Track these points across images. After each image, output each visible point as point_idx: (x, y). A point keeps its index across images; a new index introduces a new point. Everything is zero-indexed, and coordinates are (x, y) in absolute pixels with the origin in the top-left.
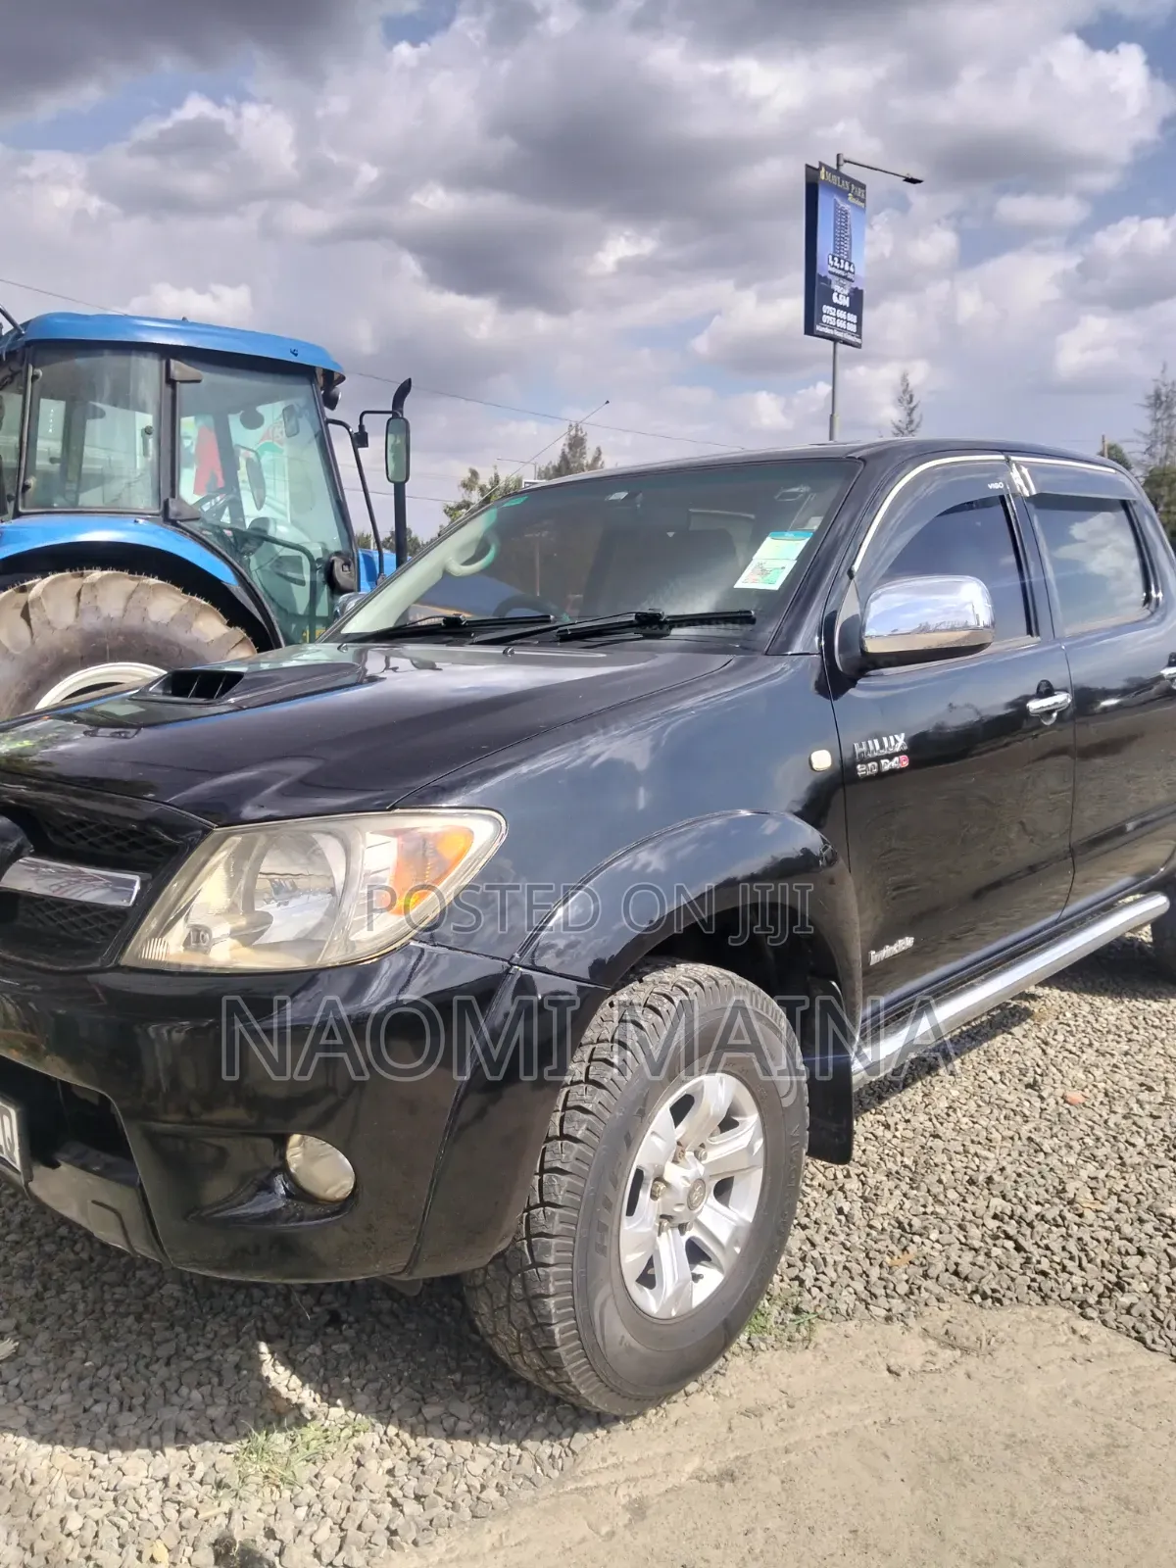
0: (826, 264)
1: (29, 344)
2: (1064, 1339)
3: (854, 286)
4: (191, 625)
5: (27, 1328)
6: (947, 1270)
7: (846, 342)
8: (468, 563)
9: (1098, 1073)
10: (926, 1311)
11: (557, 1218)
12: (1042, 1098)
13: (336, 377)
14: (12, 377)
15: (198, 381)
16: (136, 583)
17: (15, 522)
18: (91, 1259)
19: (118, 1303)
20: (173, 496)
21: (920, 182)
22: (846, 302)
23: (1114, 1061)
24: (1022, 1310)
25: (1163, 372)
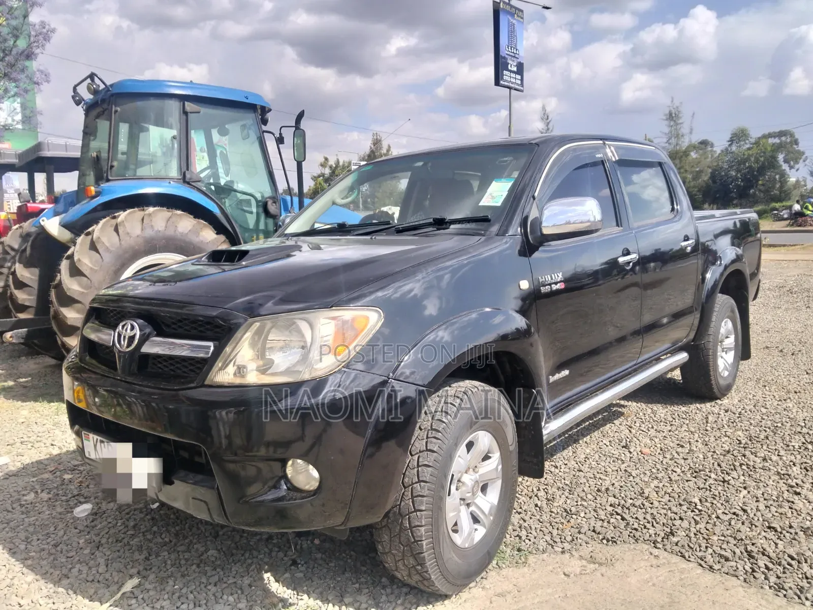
0: (504, 51)
1: (112, 95)
2: (647, 557)
3: (519, 60)
4: (199, 234)
5: (144, 573)
6: (589, 530)
7: (516, 89)
8: (343, 199)
9: (657, 440)
10: (581, 548)
12: (630, 452)
13: (267, 109)
14: (103, 112)
15: (199, 112)
16: (170, 214)
17: (108, 184)
18: (171, 541)
19: (187, 560)
20: (188, 169)
21: (550, 8)
22: (515, 69)
23: (664, 434)
24: (626, 546)
25: (672, 101)
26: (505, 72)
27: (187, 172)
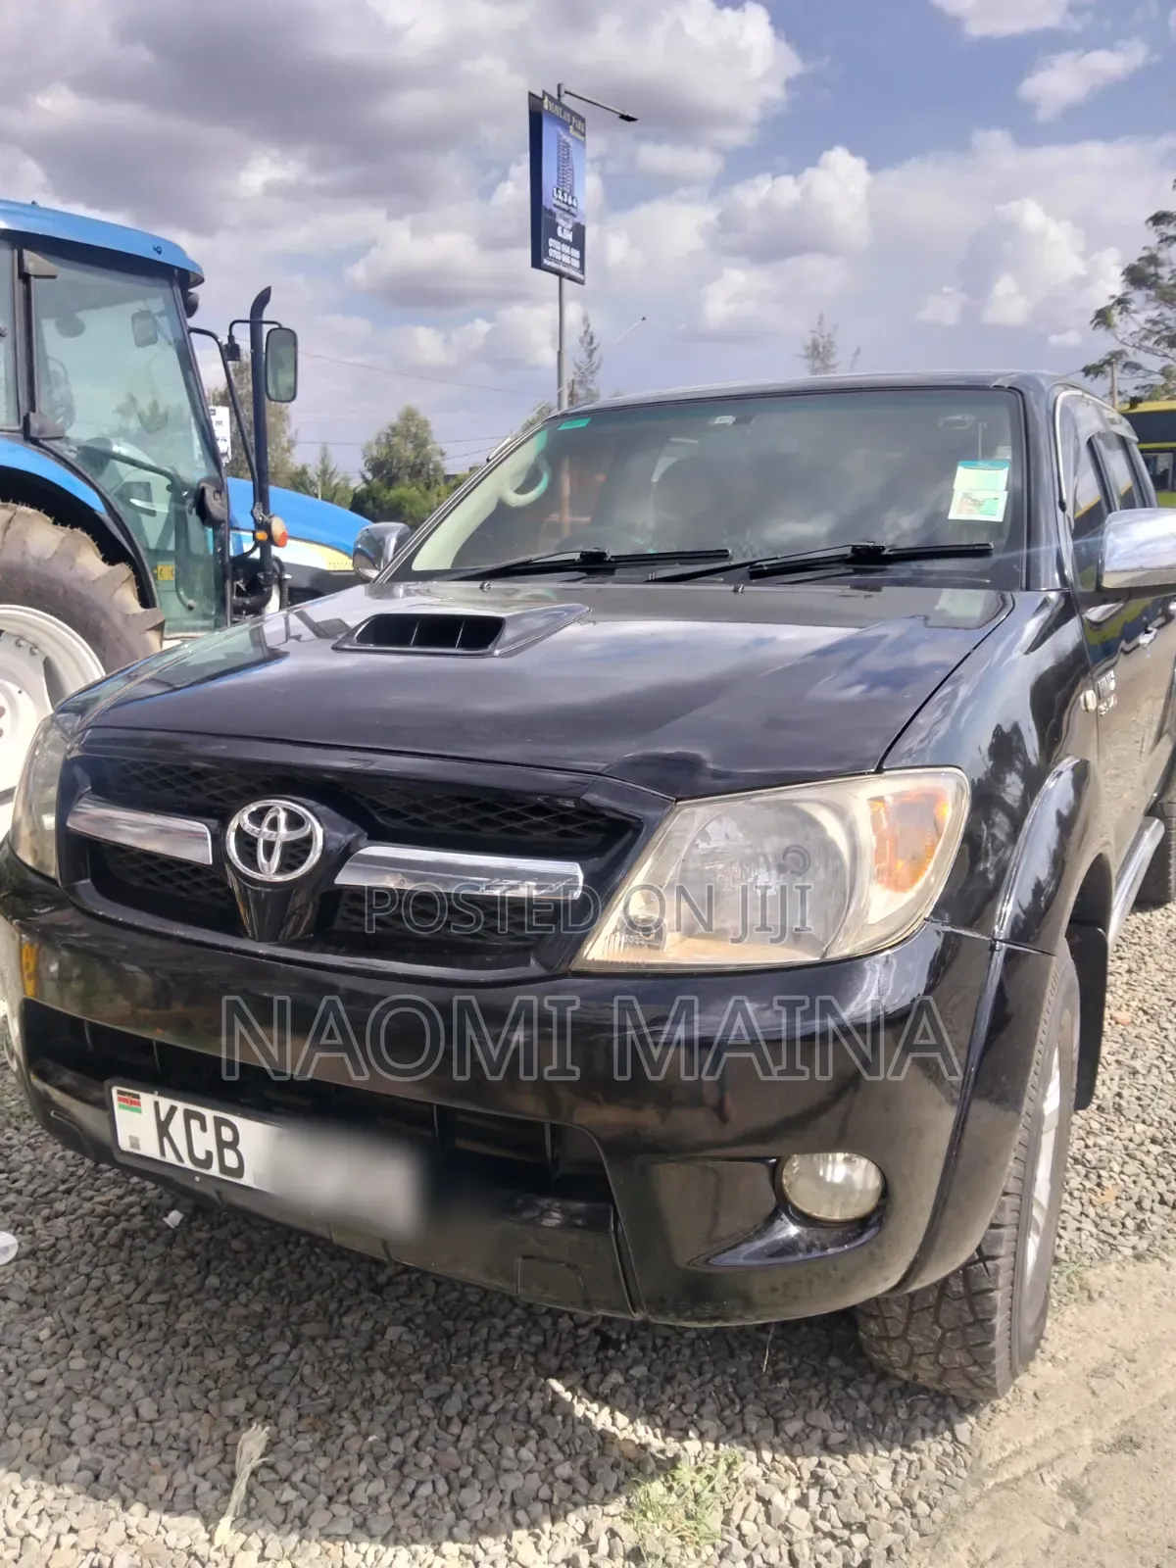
0: (550, 199)
3: (577, 220)
4: (76, 561)
5: (264, 1408)
6: (1155, 1201)
7: (571, 278)
8: (520, 491)
11: (1007, 1207)
13: (192, 279)
15: (54, 277)
16: (9, 513)
19: (348, 1359)
20: (33, 410)
21: (634, 120)
22: (569, 237)
26: (552, 242)
27: (32, 414)
